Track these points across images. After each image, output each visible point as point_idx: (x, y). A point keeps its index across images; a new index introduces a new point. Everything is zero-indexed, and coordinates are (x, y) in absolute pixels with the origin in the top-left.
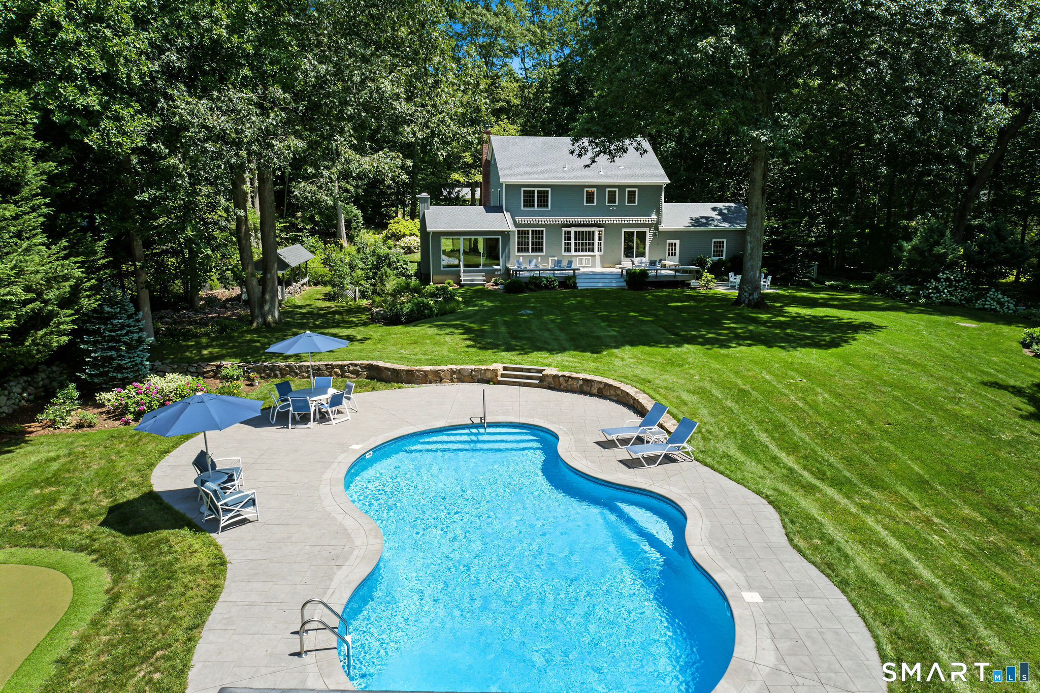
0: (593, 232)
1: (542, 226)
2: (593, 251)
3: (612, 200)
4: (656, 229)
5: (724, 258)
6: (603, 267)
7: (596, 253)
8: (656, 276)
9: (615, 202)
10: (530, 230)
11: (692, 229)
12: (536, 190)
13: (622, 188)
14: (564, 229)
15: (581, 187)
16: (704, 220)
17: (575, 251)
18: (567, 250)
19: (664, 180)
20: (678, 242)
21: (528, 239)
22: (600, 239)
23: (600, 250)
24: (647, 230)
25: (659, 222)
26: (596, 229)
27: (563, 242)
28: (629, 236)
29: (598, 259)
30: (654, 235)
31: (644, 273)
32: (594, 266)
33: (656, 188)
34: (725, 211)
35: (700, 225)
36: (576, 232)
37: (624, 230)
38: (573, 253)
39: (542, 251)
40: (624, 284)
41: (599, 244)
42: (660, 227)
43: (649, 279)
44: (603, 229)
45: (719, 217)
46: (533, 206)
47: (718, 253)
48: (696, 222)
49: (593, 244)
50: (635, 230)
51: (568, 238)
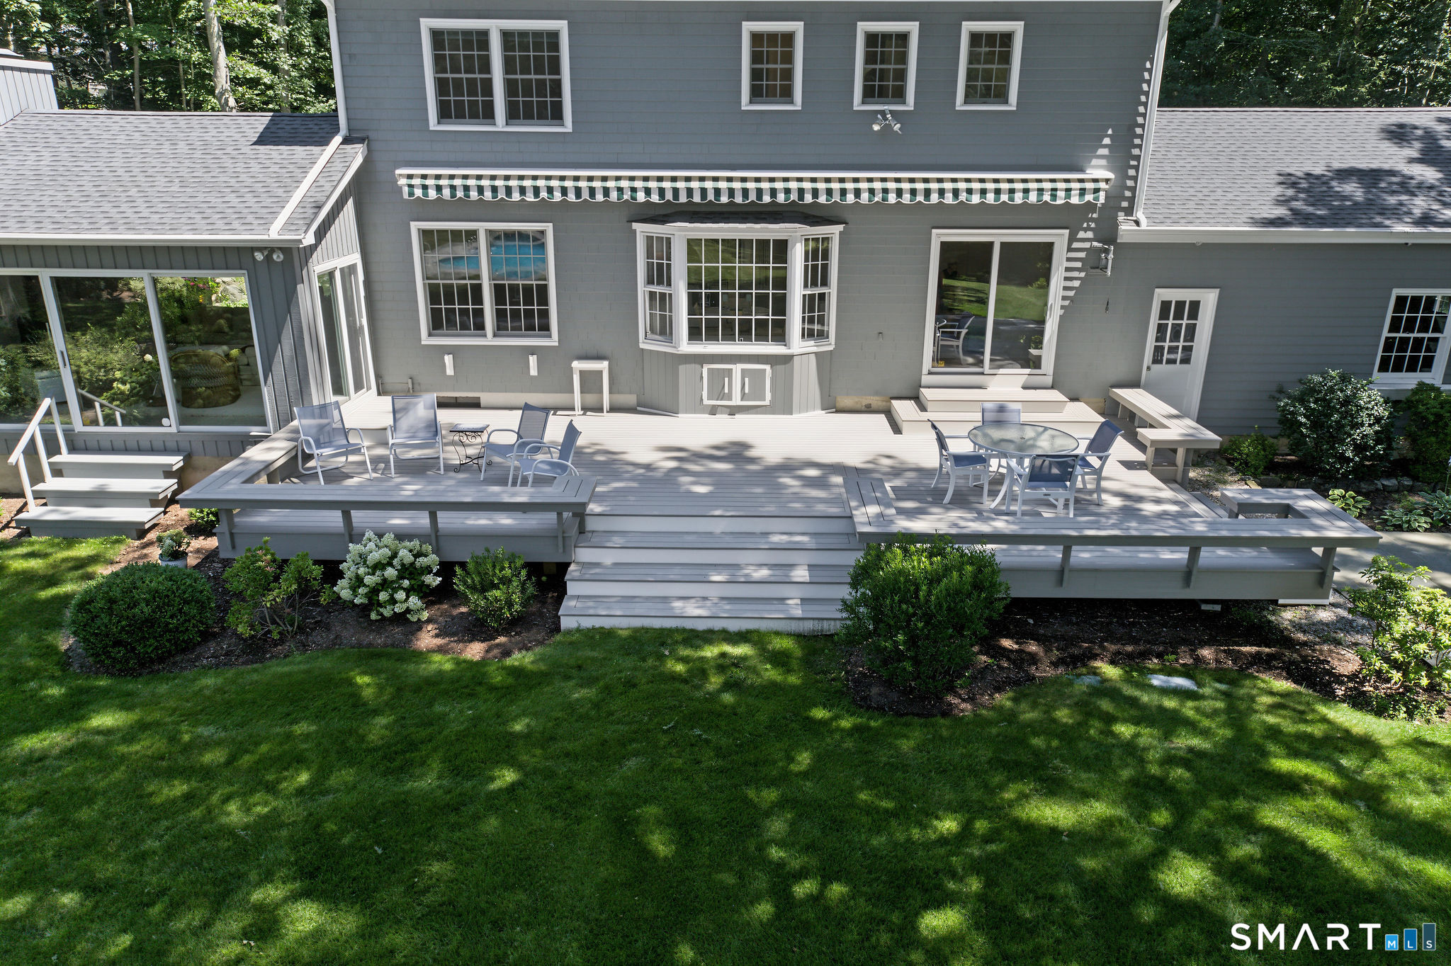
0: (781, 248)
1: (530, 211)
2: (780, 333)
3: (884, 84)
5: (1438, 373)
6: (830, 407)
7: (797, 344)
9: (899, 95)
10: (482, 227)
11: (1297, 234)
12: (495, 28)
13: (941, 17)
14: (642, 230)
15: (726, 15)
16: (1353, 189)
17: (694, 333)
18: (663, 324)
21: (474, 273)
22: (817, 275)
23: (815, 332)
24: (1059, 238)
25: (1122, 201)
26: (798, 237)
27: (642, 289)
28: (963, 264)
29: (806, 377)
33: (1123, 20)
35: (1338, 218)
36: (693, 245)
37: (939, 236)
38: (685, 346)
39: (544, 326)
41: (814, 305)
42: (1125, 227)
44: (831, 230)
45: (1431, 175)
46: (487, 113)
47: (1409, 356)
48: (1316, 198)
49: (781, 304)
50: (997, 237)
51: (659, 269)
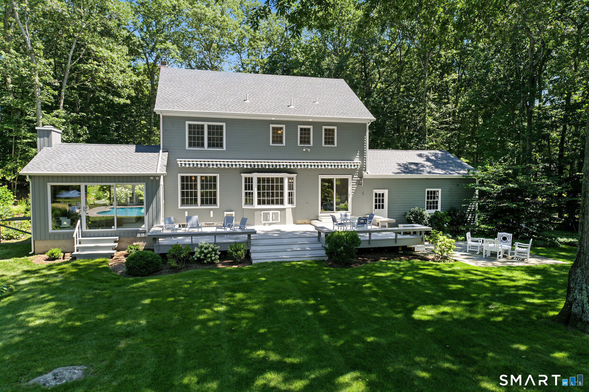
0: (282, 180)
1: (214, 170)
2: (282, 203)
3: (305, 140)
4: (361, 176)
5: (439, 209)
6: (295, 223)
7: (286, 205)
8: (369, 241)
9: (309, 142)
10: (198, 176)
11: (403, 175)
12: (206, 124)
13: (317, 125)
14: (244, 175)
15: (265, 123)
16: (413, 167)
17: (259, 203)
18: (249, 201)
19: (368, 117)
20: (386, 192)
21: (196, 188)
22: (291, 187)
23: (291, 202)
24: (349, 177)
25: (363, 168)
26: (285, 176)
27: (244, 191)
28: (327, 185)
29: (289, 214)
30: (359, 183)
31: (353, 237)
32: (283, 221)
33: (358, 127)
34: (433, 158)
35: (412, 172)
36: (259, 180)
37: (321, 177)
38: (256, 206)
39: (215, 203)
40: (323, 252)
41: (290, 194)
42: (365, 174)
43: (361, 246)
44: (294, 176)
45: (429, 164)
46: (203, 145)
47: (432, 205)
48: (406, 168)
49: (282, 194)
50: (334, 177)
51: (249, 186)
